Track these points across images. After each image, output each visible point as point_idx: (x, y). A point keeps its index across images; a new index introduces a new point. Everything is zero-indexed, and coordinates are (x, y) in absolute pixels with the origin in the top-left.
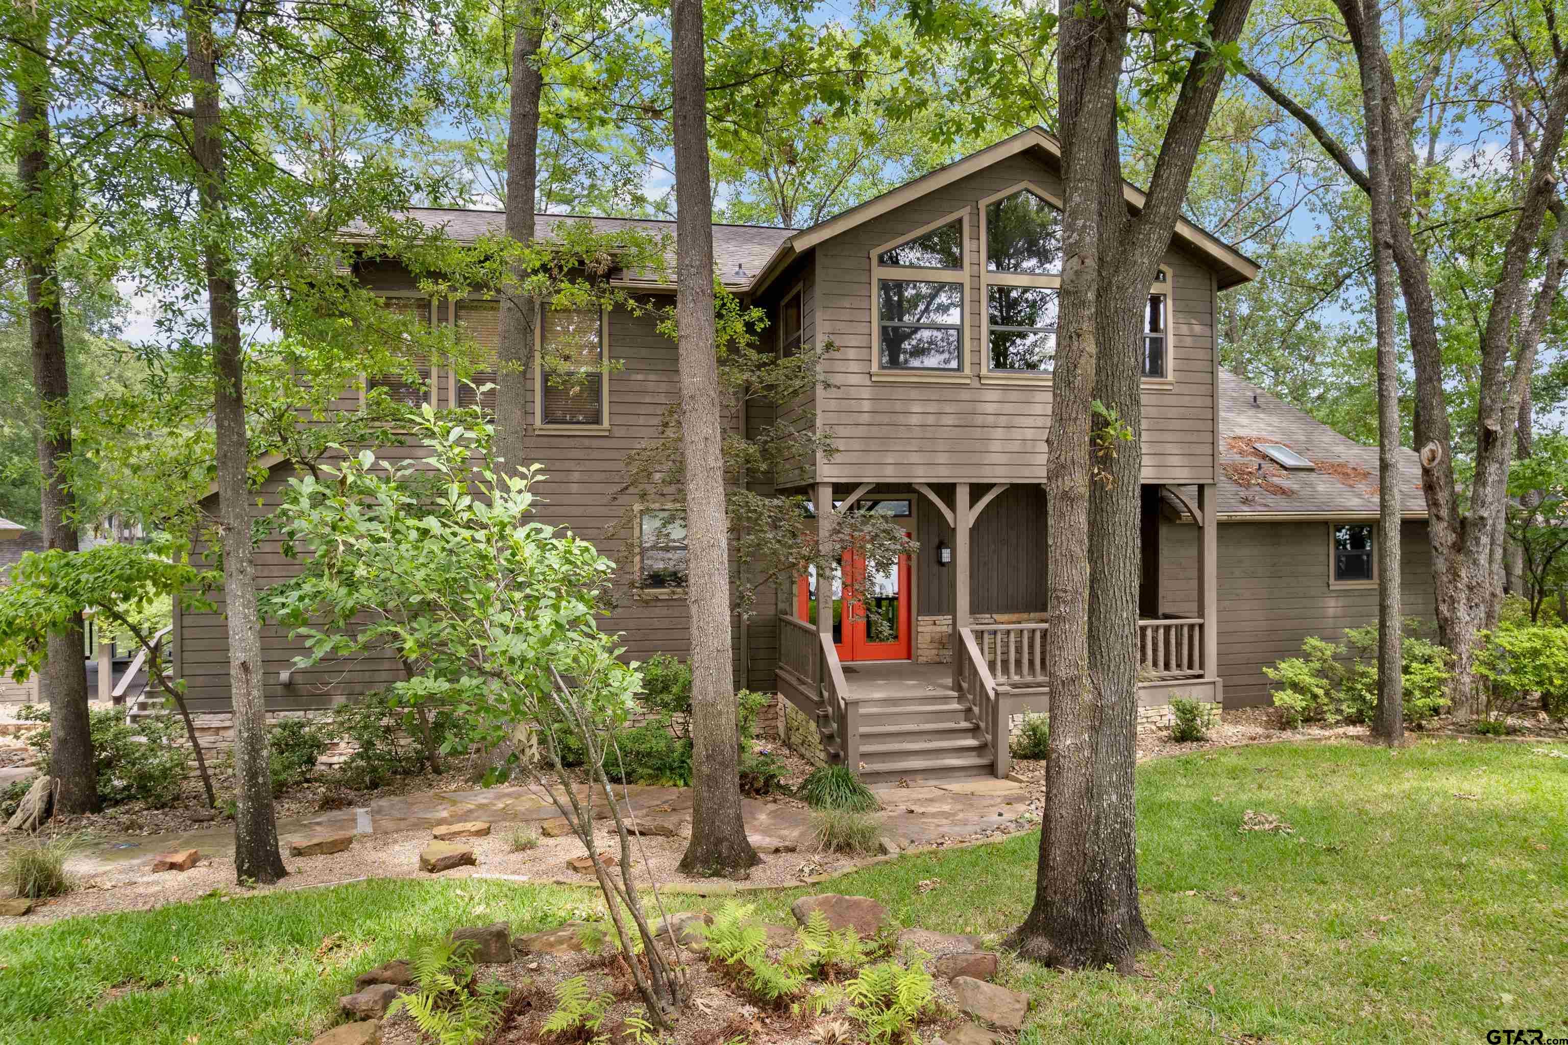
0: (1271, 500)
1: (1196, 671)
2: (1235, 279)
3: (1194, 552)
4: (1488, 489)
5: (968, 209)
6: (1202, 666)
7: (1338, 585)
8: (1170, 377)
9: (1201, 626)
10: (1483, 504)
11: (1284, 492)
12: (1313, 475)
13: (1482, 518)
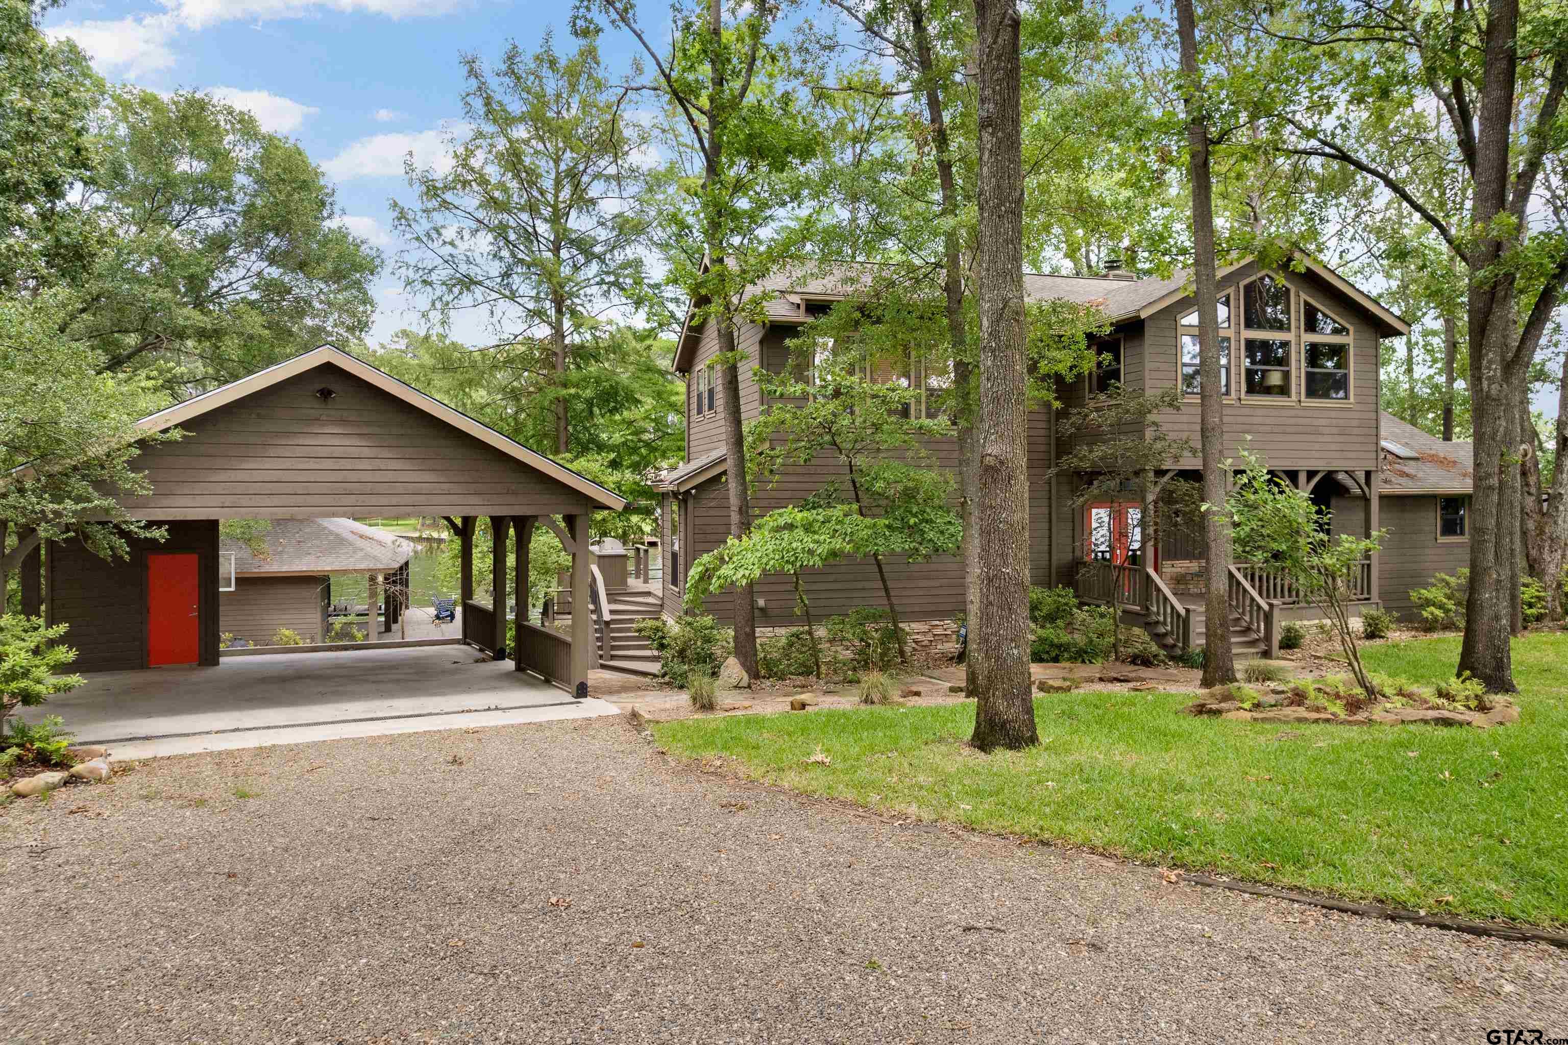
0: (1403, 481)
1: (1366, 596)
2: (1391, 332)
3: (1362, 515)
4: (1564, 475)
5: (1233, 288)
6: (1369, 593)
7: (1442, 540)
8: (1352, 400)
9: (1369, 565)
10: (1561, 484)
11: (1408, 475)
12: (1420, 463)
13: (1560, 494)
